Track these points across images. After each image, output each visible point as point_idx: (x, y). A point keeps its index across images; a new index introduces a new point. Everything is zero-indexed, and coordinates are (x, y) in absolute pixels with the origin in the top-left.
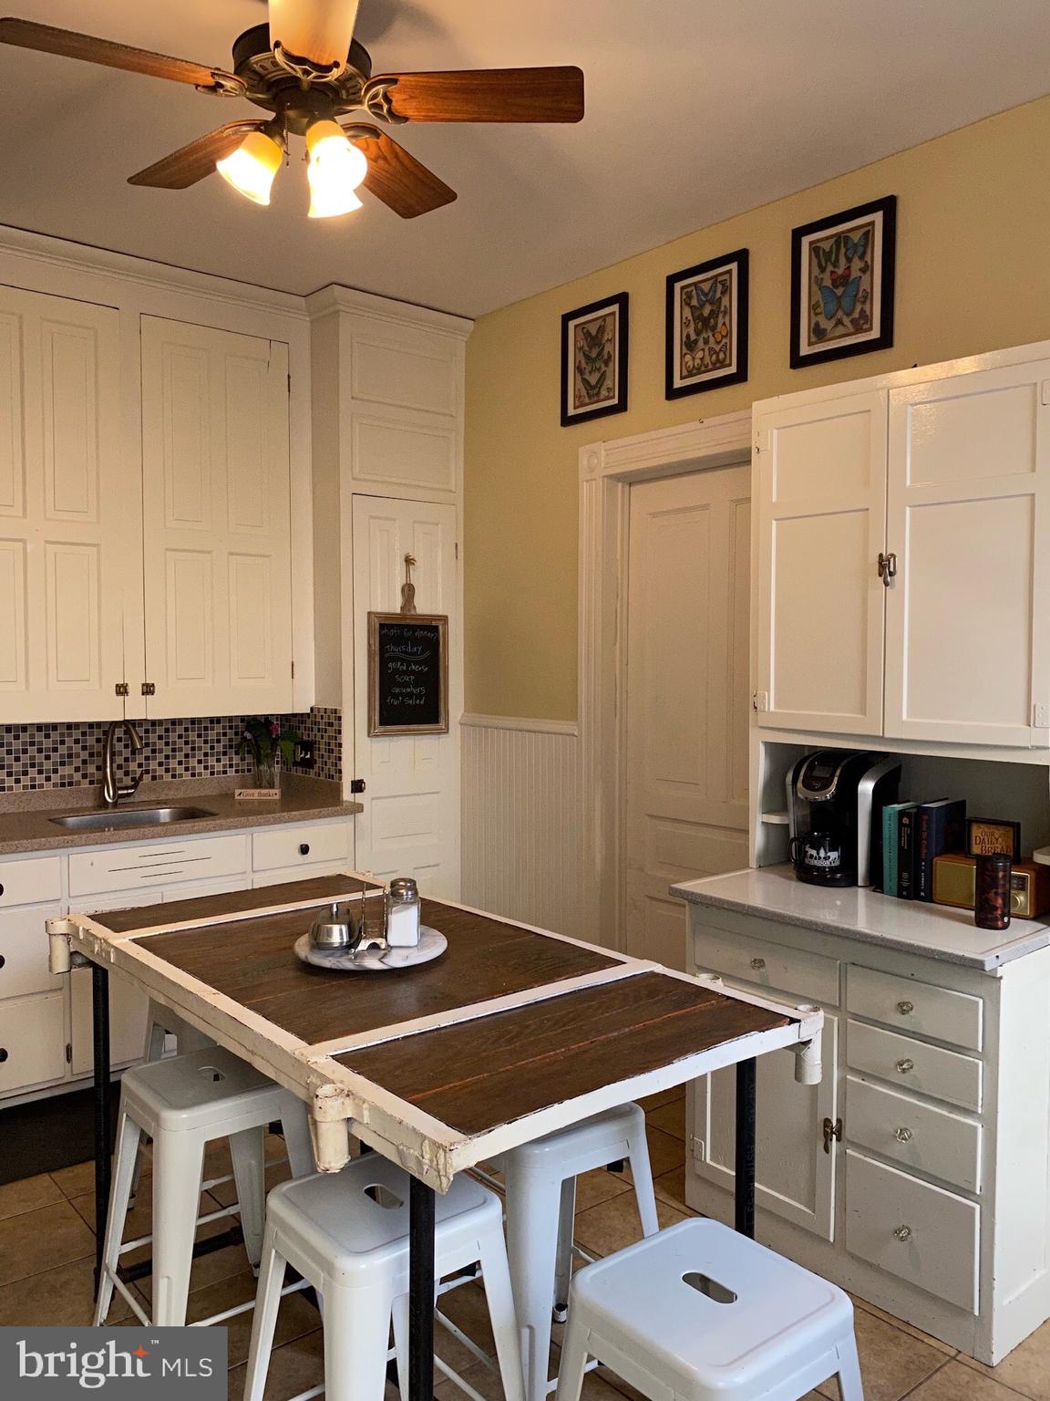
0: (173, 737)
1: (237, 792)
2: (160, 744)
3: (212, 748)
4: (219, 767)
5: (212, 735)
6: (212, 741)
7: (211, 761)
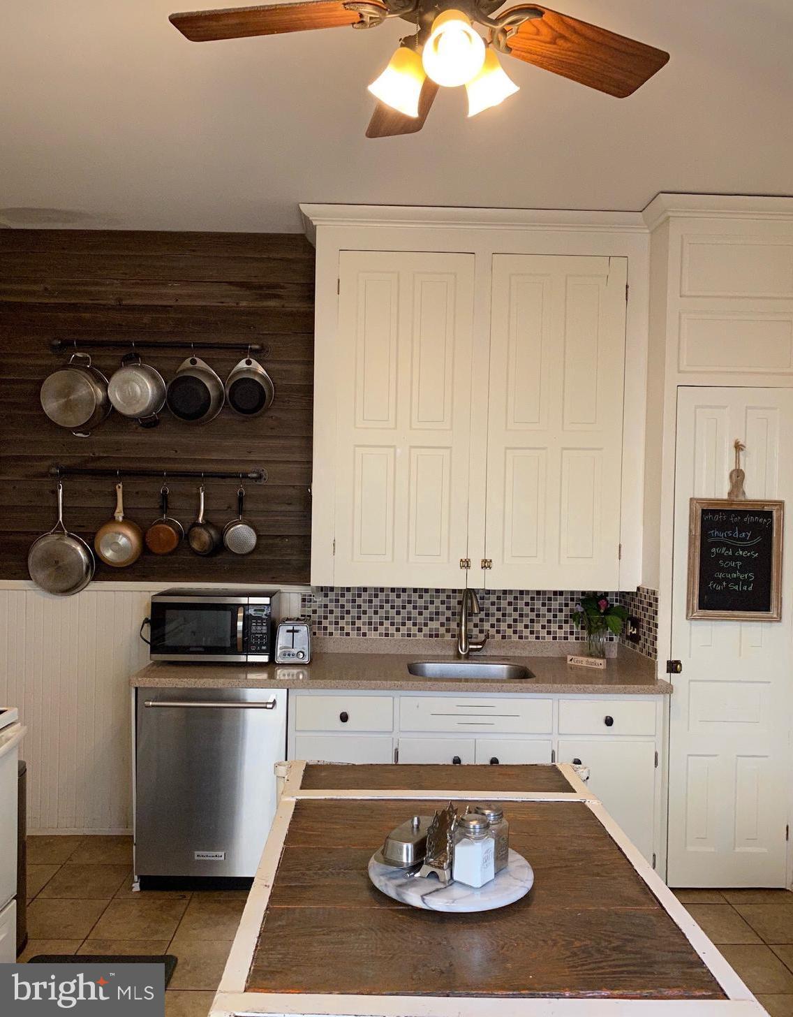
0: (521, 604)
1: (569, 657)
3: (555, 616)
4: (560, 633)
5: (555, 605)
6: (555, 610)
7: (554, 627)
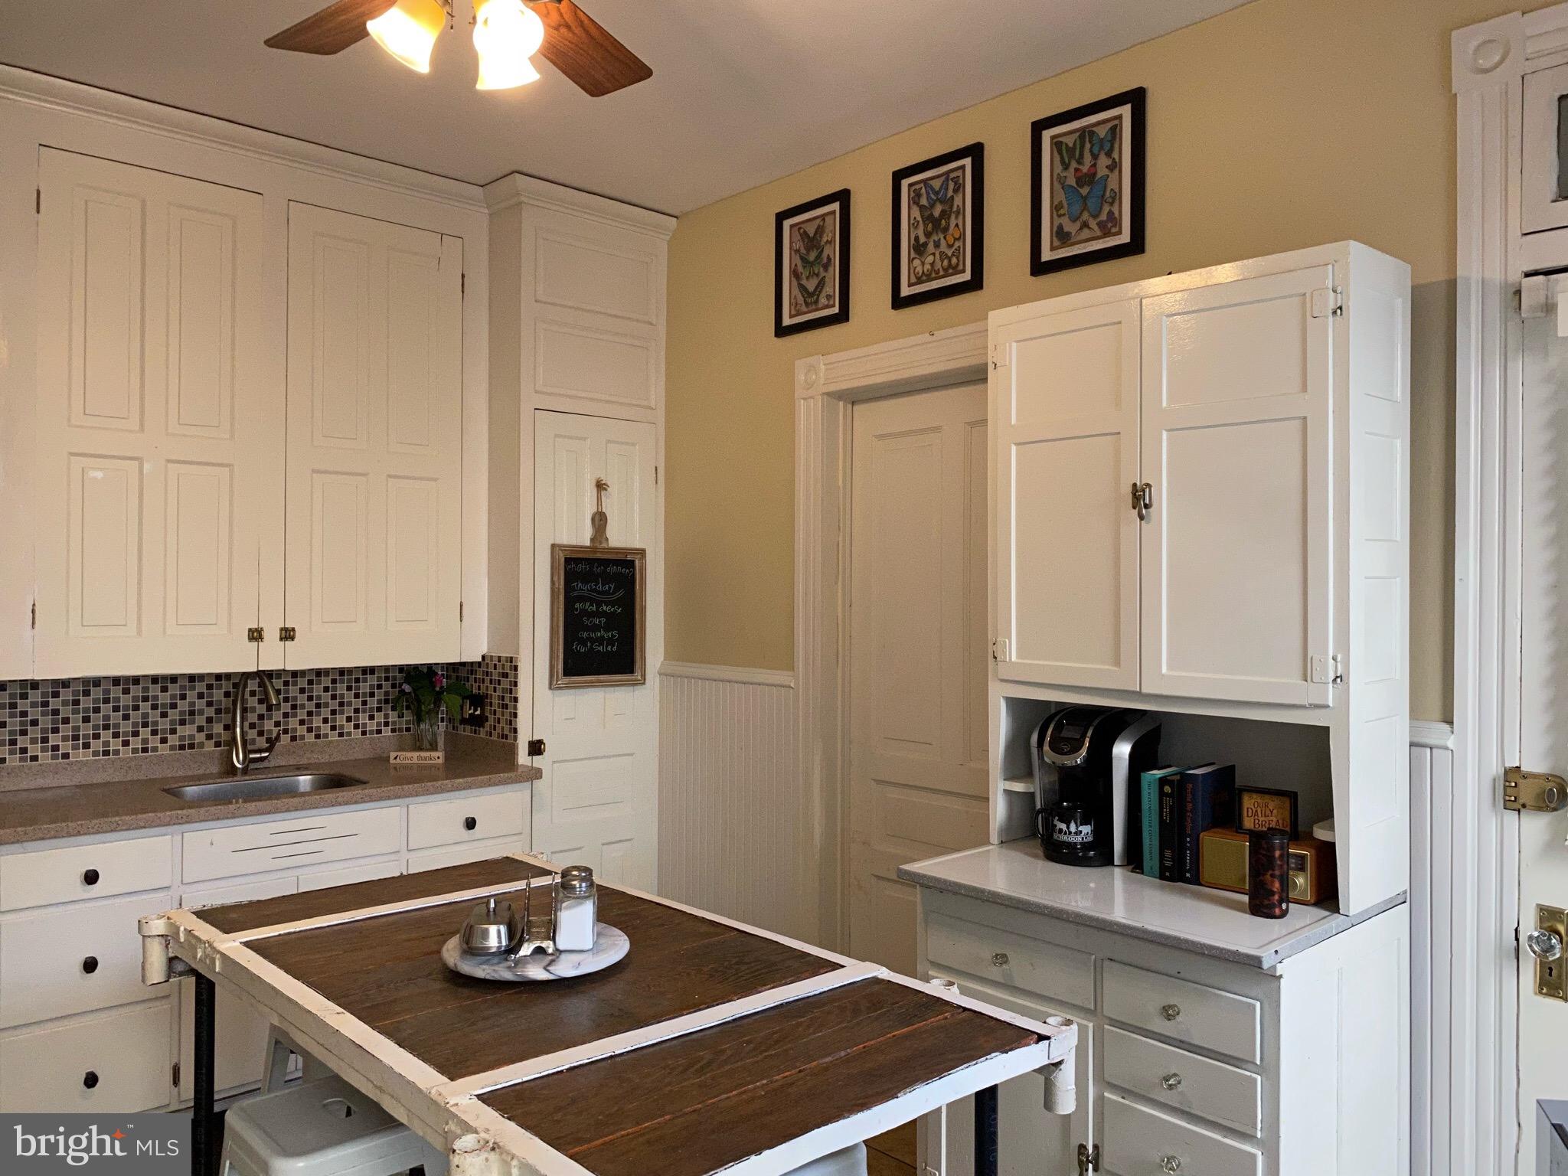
0: (317, 690)
1: (393, 755)
2: (302, 699)
3: (364, 703)
4: (372, 726)
5: (364, 688)
6: (364, 694)
7: (363, 718)
